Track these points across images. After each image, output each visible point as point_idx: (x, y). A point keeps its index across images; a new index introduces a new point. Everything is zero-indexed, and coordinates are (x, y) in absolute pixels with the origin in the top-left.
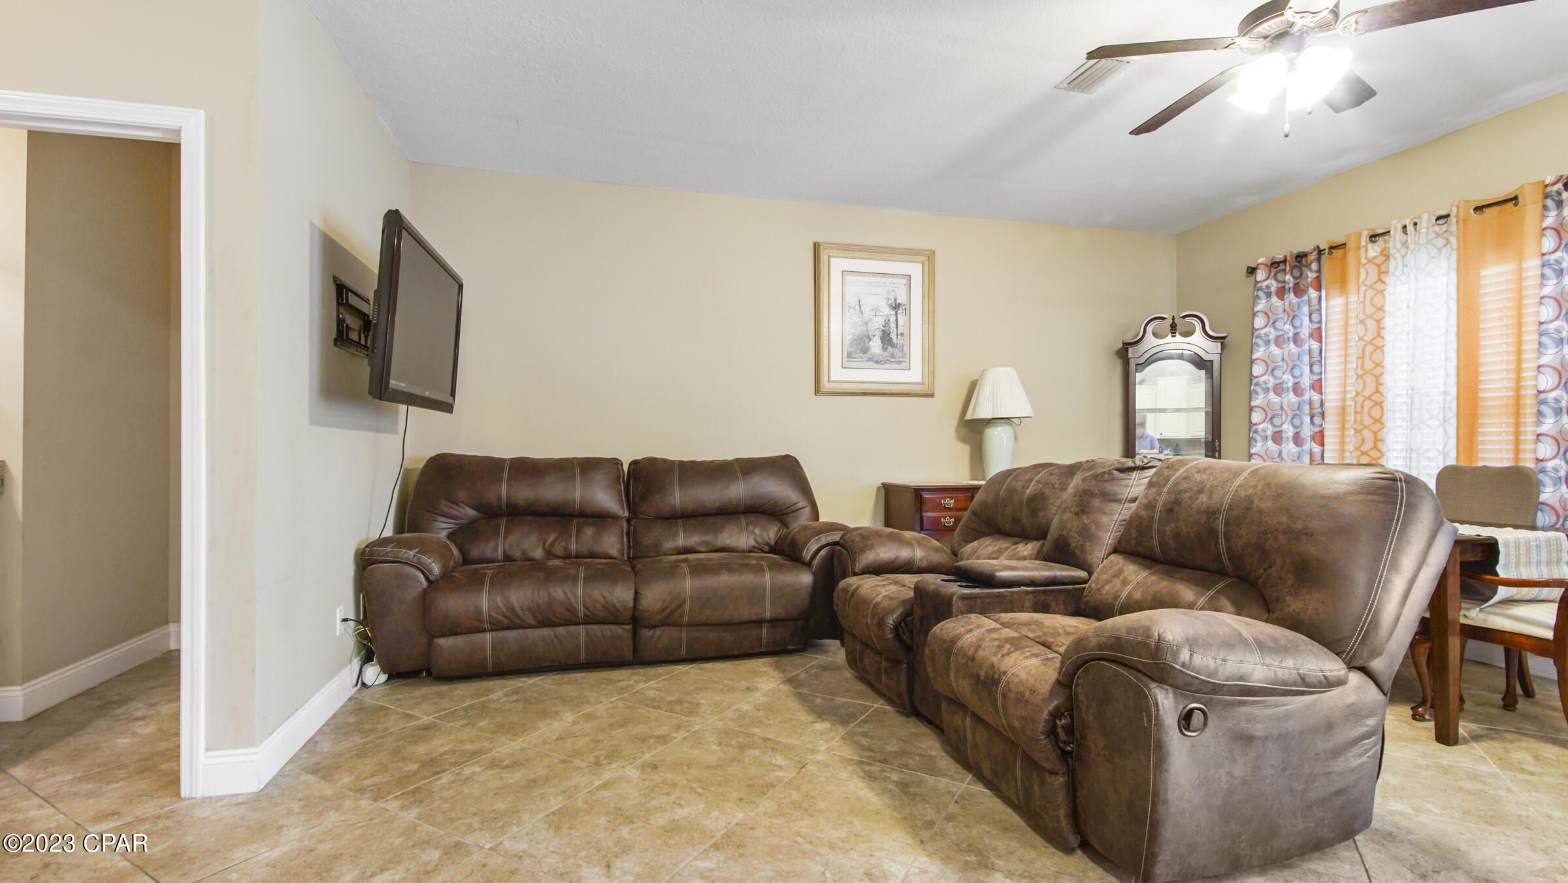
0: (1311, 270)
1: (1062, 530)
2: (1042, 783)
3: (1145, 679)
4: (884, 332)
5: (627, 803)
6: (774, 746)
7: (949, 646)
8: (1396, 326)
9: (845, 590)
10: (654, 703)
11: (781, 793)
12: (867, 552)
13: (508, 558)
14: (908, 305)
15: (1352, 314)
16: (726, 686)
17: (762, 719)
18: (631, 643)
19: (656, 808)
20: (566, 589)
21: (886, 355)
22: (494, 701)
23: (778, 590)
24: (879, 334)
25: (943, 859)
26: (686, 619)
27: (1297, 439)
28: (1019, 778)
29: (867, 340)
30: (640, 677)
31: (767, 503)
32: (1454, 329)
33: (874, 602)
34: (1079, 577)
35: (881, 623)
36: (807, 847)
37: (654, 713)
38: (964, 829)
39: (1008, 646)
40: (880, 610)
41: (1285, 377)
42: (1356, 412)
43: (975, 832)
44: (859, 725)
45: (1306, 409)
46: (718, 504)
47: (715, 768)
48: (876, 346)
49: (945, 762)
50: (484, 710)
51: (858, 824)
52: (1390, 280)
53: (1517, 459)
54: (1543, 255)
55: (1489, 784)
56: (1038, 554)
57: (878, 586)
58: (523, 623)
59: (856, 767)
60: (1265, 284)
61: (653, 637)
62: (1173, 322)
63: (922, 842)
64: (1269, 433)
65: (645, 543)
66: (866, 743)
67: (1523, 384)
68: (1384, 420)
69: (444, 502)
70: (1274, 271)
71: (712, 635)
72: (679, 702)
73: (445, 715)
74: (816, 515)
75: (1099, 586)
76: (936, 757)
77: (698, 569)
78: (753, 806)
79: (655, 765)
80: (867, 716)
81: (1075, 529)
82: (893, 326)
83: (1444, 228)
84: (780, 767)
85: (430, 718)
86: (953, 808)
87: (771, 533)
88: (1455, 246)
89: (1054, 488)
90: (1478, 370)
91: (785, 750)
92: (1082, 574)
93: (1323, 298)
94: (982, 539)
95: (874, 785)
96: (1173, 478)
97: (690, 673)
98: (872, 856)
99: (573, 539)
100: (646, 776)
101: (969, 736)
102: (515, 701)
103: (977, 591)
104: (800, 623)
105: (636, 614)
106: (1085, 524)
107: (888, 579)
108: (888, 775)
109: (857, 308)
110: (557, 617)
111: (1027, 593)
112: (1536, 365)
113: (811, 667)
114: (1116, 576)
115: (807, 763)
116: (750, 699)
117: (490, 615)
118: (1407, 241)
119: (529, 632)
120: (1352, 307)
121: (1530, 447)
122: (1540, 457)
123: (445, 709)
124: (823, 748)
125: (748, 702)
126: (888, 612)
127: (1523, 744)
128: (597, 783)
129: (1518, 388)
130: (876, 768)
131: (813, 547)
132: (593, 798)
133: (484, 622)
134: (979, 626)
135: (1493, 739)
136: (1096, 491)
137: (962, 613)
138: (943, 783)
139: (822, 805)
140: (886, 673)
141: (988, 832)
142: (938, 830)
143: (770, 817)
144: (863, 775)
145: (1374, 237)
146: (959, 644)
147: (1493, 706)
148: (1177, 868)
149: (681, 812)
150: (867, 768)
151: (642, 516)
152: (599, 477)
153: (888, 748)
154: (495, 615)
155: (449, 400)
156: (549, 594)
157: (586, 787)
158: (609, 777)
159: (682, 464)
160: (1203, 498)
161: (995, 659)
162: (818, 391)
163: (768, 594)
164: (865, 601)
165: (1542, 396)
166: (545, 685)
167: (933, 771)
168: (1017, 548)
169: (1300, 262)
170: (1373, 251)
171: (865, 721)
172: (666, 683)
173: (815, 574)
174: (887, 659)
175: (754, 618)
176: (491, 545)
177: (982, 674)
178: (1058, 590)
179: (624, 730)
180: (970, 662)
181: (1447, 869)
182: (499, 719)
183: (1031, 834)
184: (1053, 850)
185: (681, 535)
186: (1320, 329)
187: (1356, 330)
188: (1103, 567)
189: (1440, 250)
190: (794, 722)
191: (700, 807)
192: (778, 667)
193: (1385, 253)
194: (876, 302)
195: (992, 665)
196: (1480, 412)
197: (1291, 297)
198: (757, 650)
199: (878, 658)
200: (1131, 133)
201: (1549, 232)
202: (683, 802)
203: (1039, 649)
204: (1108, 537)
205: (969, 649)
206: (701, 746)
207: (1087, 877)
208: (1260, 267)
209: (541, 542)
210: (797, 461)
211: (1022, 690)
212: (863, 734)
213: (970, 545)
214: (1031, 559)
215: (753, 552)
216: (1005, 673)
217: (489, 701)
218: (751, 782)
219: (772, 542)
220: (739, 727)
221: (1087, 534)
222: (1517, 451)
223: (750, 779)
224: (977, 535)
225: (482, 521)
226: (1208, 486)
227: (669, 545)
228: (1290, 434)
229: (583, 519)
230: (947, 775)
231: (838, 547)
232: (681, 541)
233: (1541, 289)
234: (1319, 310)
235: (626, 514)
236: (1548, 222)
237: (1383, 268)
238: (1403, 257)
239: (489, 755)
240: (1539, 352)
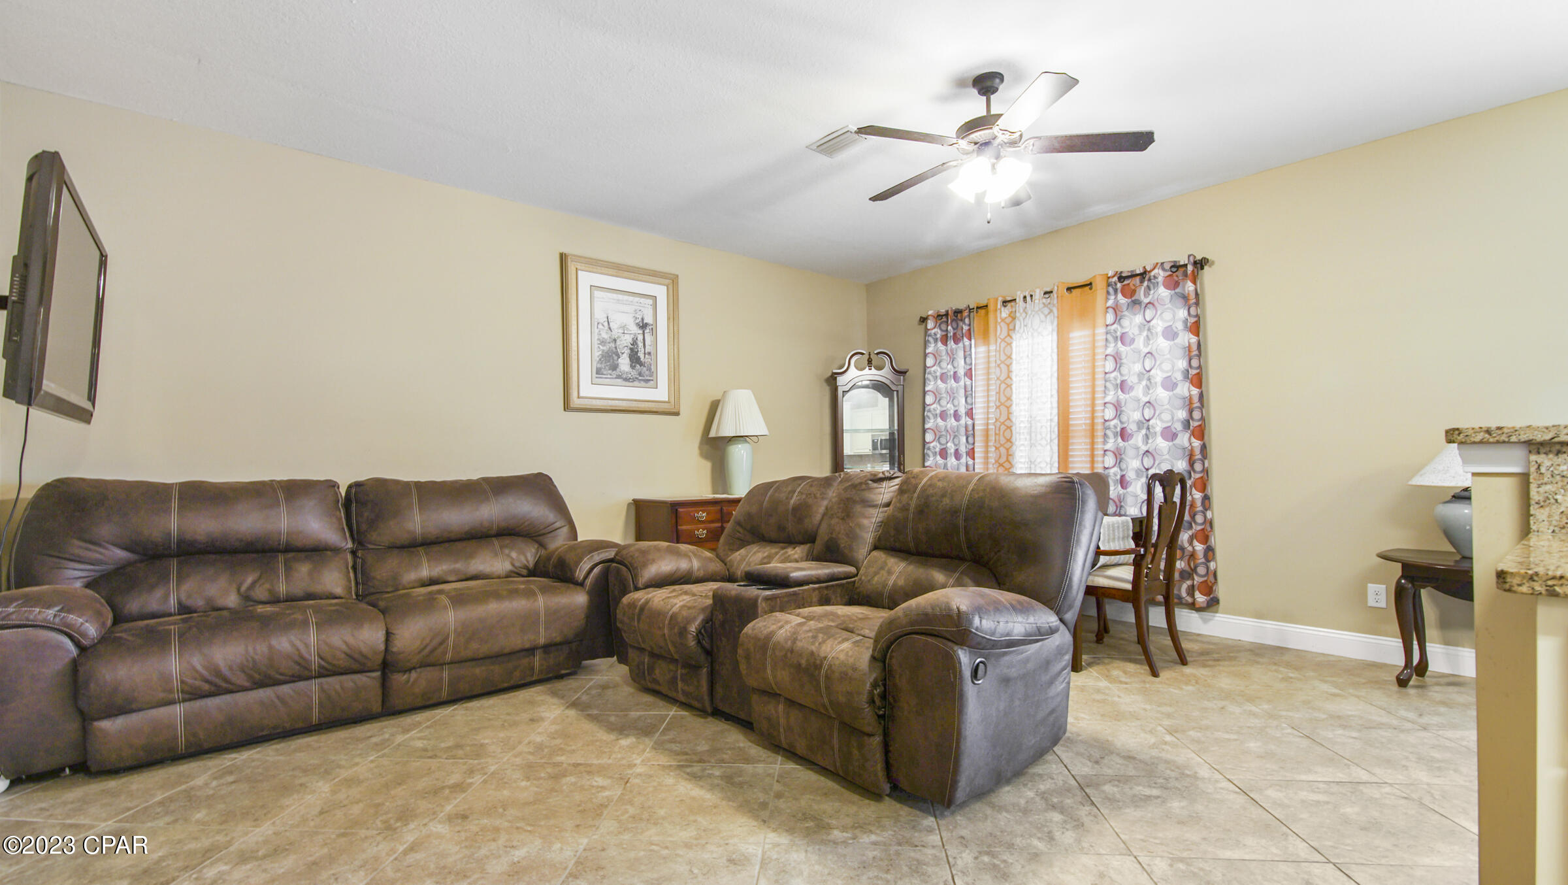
0: (964, 323)
1: (832, 534)
2: (861, 747)
3: (950, 644)
4: (631, 349)
5: (450, 860)
6: (588, 769)
7: (764, 644)
8: (1020, 369)
9: (632, 605)
10: (428, 753)
11: (616, 811)
12: (650, 566)
13: (184, 609)
14: (654, 325)
15: (992, 359)
16: (505, 721)
17: (562, 746)
18: (380, 692)
19: (487, 857)
20: (293, 638)
21: (634, 373)
22: (200, 788)
23: (553, 615)
24: (627, 351)
25: (787, 831)
26: (449, 657)
27: (957, 455)
28: (836, 747)
29: (616, 358)
30: (395, 729)
31: (522, 524)
32: (1056, 375)
33: (671, 613)
34: (851, 572)
35: (683, 631)
36: (665, 852)
37: (433, 763)
38: (794, 802)
39: (821, 635)
40: (679, 620)
41: (949, 405)
42: (996, 434)
43: (803, 803)
44: (663, 733)
45: (963, 430)
46: (467, 528)
47: (534, 803)
48: (624, 363)
49: (755, 750)
50: (191, 799)
51: (703, 821)
52: (1015, 336)
53: (1092, 467)
54: (1107, 326)
55: (1107, 695)
56: (807, 556)
57: (669, 597)
58: (231, 687)
59: (678, 772)
60: (933, 331)
61: (408, 681)
62: (870, 358)
63: (764, 821)
64: (938, 450)
65: (379, 577)
66: (677, 748)
67: (1096, 415)
68: (1013, 440)
69: (76, 542)
70: (939, 322)
71: (478, 671)
72: (458, 746)
73: (133, 815)
74: (574, 533)
75: (869, 578)
76: (745, 747)
77: (459, 600)
78: (594, 829)
79: (463, 815)
80: (667, 724)
81: (842, 531)
82: (641, 345)
83: (1049, 300)
84: (603, 788)
85: (110, 823)
86: (777, 787)
87: (527, 555)
88: (1056, 315)
89: (816, 497)
90: (1068, 405)
91: (601, 770)
92: (852, 569)
93: (973, 346)
94: (748, 547)
95: (701, 783)
96: (920, 486)
97: (457, 715)
98: (727, 844)
99: (282, 577)
100: (458, 828)
101: (782, 721)
102: (232, 783)
103: (774, 592)
104: (574, 646)
105: (389, 657)
106: (851, 527)
107: (674, 590)
108: (710, 772)
109: (606, 324)
110: (281, 674)
111: (814, 589)
112: (1103, 402)
113: (590, 689)
114: (882, 568)
115: (629, 778)
116: (540, 730)
117: (182, 682)
118: (1026, 308)
119: (240, 698)
120: (993, 354)
121: (1100, 459)
122: (1106, 466)
123: (129, 809)
124: (638, 761)
125: (539, 733)
126: (689, 621)
127: (1115, 665)
128: (401, 849)
129: (1093, 418)
130: (696, 768)
131: (585, 565)
132: (405, 864)
133: (174, 692)
134: (787, 622)
135: (1098, 664)
136: (858, 499)
137: (766, 613)
138: (760, 768)
139: (662, 812)
140: (682, 680)
141: (814, 800)
142: (773, 808)
143: (616, 835)
144: (688, 777)
145: (1005, 303)
146: (774, 639)
147: (1090, 642)
148: (968, 789)
149: (519, 854)
150: (688, 770)
151: (370, 546)
152: (312, 503)
153: (699, 749)
154: (190, 681)
155: (87, 405)
156: (270, 647)
157: (388, 855)
158: (412, 839)
159: (419, 485)
160: (946, 501)
161: (813, 648)
162: (567, 407)
163: (542, 618)
164: (657, 615)
165: (1107, 423)
166: (268, 758)
167: (748, 760)
168: (787, 552)
169: (957, 316)
170: (1005, 313)
171: (667, 729)
172: (432, 730)
173: (589, 593)
174: (683, 667)
175: (527, 646)
176: (158, 593)
177: (803, 662)
178: (837, 585)
179: (405, 787)
180: (789, 654)
181: (1107, 755)
182: (221, 806)
183: (847, 794)
184: (867, 801)
185: (425, 564)
186: (971, 369)
187: (995, 373)
188: (869, 561)
189: (1046, 316)
190: (598, 743)
191: (536, 843)
192: (554, 694)
193: (1012, 315)
194: (624, 320)
195: (812, 653)
196: (1070, 435)
197: (951, 343)
198: (528, 679)
199: (672, 667)
200: (870, 199)
201: (1111, 310)
202: (515, 843)
203: (845, 634)
204: (868, 536)
205: (786, 642)
206: (507, 785)
207: (899, 815)
208: (930, 317)
209: (235, 586)
210: (551, 479)
211: (845, 669)
212: (672, 741)
213: (738, 553)
214: (802, 561)
215: (511, 577)
216: (825, 658)
217: (192, 788)
218: (580, 808)
219: (531, 565)
220: (541, 758)
221: (852, 536)
222: (1093, 462)
223: (579, 806)
224: (743, 543)
225: (139, 565)
226: (949, 491)
227: (411, 576)
228: (952, 451)
229: (291, 555)
230: (760, 761)
231: (614, 564)
232: (425, 572)
233: (1106, 349)
234: (971, 355)
235: (350, 545)
236: (1110, 303)
237: (1011, 327)
238: (1024, 319)
239: (232, 849)
240: (1105, 393)
